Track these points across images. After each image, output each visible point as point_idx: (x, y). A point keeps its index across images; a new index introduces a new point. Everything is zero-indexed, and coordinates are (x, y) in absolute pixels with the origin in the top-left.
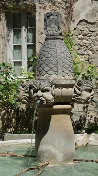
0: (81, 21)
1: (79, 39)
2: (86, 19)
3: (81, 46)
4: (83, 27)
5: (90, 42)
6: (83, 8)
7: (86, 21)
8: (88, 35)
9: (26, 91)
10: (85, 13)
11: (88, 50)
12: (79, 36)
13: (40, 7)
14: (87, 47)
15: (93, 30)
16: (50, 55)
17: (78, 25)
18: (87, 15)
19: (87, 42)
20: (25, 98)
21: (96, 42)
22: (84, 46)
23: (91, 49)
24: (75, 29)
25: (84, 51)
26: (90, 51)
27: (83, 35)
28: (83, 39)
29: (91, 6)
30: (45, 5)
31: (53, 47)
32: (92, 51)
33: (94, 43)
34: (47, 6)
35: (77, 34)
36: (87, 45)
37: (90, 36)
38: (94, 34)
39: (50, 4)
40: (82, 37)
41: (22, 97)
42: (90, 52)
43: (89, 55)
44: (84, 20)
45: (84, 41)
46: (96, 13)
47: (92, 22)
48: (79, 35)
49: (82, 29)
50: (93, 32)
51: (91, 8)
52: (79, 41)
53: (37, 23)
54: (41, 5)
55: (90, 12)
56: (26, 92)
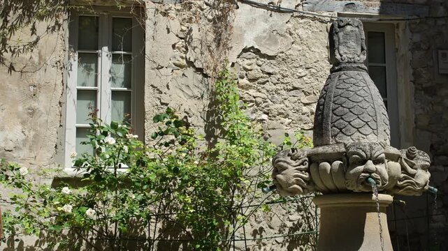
0: (245, 50)
1: (242, 87)
2: (256, 47)
3: (245, 102)
4: (249, 62)
5: (264, 96)
6: (250, 23)
7: (257, 52)
8: (260, 80)
9: (302, 167)
10: (255, 34)
11: (259, 112)
12: (241, 81)
13: (157, 10)
14: (258, 105)
15: (271, 71)
16: (361, 99)
17: (239, 57)
18: (257, 39)
19: (259, 94)
20: (298, 182)
21: (276, 95)
22: (252, 101)
23: (265, 110)
24: (233, 65)
25: (252, 113)
26: (265, 113)
27: (250, 80)
28: (250, 87)
29: (266, 21)
30: (167, 8)
31: (362, 84)
32: (267, 114)
33: (272, 98)
34: (170, 9)
35: (238, 77)
36: (259, 100)
37: (264, 83)
38: (274, 79)
39: (179, 7)
40: (248, 82)
41: (293, 180)
42: (265, 117)
43: (262, 121)
44: (252, 48)
45: (252, 92)
46: (278, 36)
47: (270, 53)
48: (242, 78)
49: (249, 67)
50: (270, 74)
51: (267, 26)
52: (240, 92)
53: (147, 43)
54: (157, 6)
55: (265, 35)
56: (301, 170)
